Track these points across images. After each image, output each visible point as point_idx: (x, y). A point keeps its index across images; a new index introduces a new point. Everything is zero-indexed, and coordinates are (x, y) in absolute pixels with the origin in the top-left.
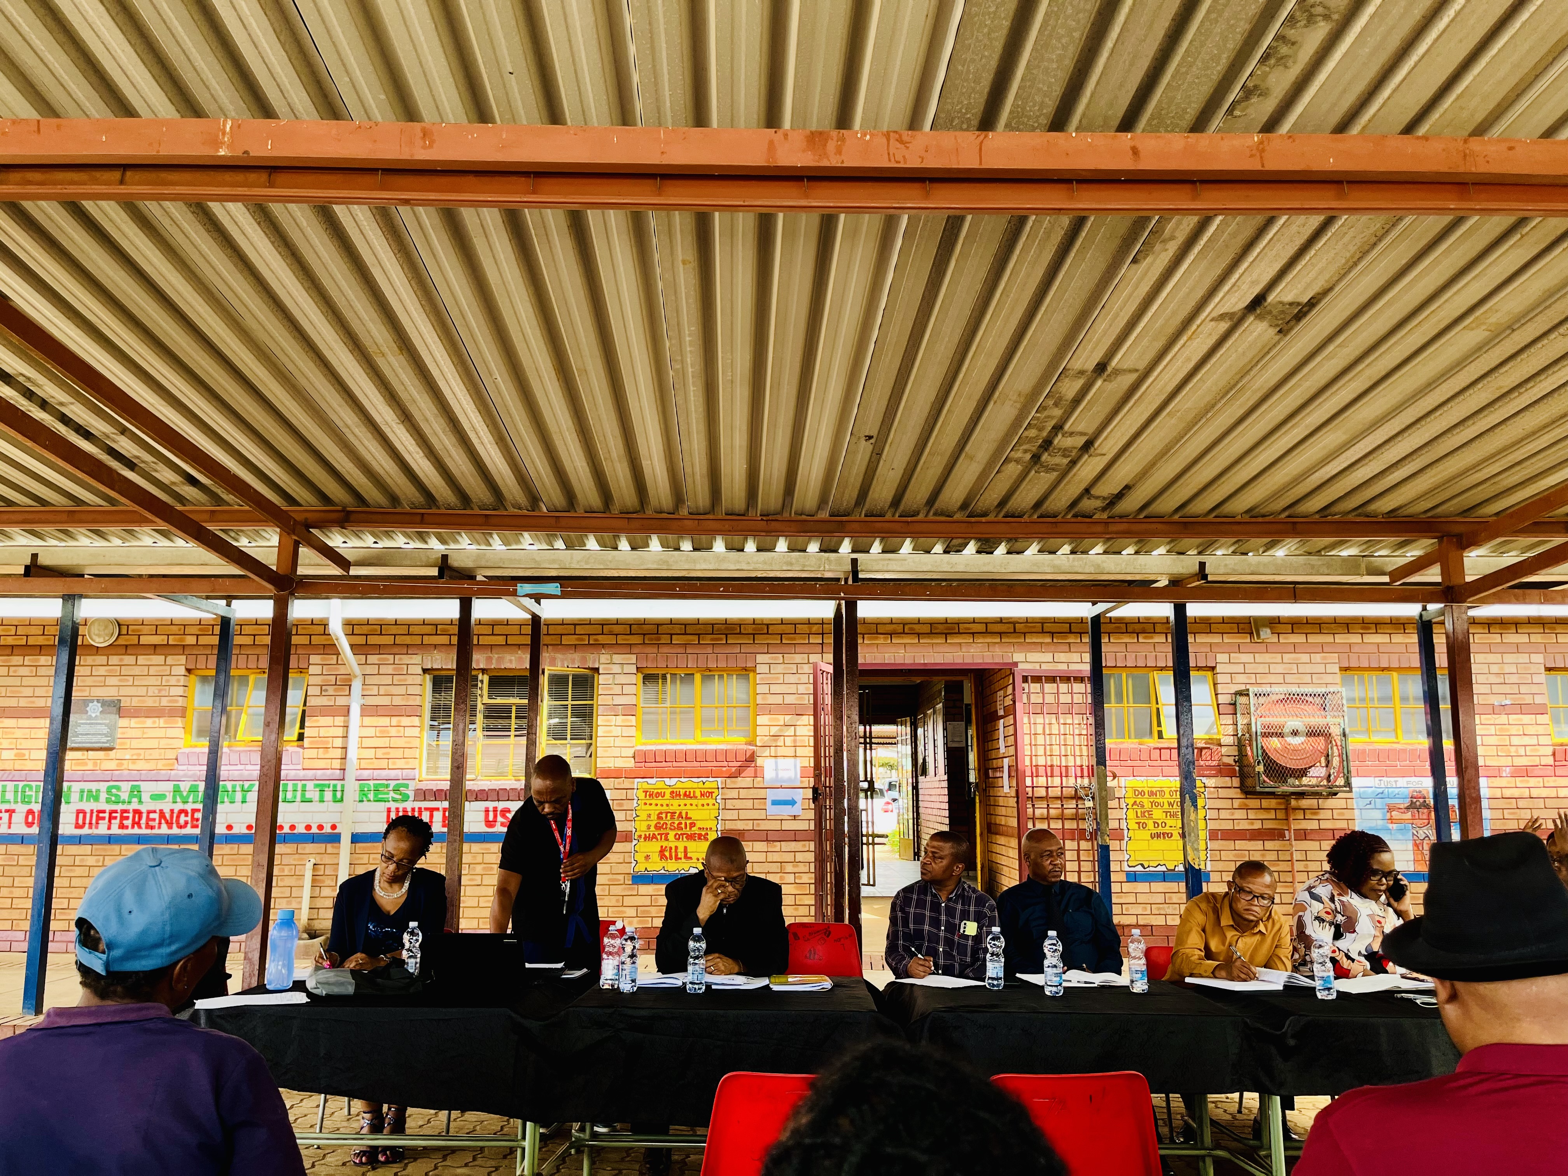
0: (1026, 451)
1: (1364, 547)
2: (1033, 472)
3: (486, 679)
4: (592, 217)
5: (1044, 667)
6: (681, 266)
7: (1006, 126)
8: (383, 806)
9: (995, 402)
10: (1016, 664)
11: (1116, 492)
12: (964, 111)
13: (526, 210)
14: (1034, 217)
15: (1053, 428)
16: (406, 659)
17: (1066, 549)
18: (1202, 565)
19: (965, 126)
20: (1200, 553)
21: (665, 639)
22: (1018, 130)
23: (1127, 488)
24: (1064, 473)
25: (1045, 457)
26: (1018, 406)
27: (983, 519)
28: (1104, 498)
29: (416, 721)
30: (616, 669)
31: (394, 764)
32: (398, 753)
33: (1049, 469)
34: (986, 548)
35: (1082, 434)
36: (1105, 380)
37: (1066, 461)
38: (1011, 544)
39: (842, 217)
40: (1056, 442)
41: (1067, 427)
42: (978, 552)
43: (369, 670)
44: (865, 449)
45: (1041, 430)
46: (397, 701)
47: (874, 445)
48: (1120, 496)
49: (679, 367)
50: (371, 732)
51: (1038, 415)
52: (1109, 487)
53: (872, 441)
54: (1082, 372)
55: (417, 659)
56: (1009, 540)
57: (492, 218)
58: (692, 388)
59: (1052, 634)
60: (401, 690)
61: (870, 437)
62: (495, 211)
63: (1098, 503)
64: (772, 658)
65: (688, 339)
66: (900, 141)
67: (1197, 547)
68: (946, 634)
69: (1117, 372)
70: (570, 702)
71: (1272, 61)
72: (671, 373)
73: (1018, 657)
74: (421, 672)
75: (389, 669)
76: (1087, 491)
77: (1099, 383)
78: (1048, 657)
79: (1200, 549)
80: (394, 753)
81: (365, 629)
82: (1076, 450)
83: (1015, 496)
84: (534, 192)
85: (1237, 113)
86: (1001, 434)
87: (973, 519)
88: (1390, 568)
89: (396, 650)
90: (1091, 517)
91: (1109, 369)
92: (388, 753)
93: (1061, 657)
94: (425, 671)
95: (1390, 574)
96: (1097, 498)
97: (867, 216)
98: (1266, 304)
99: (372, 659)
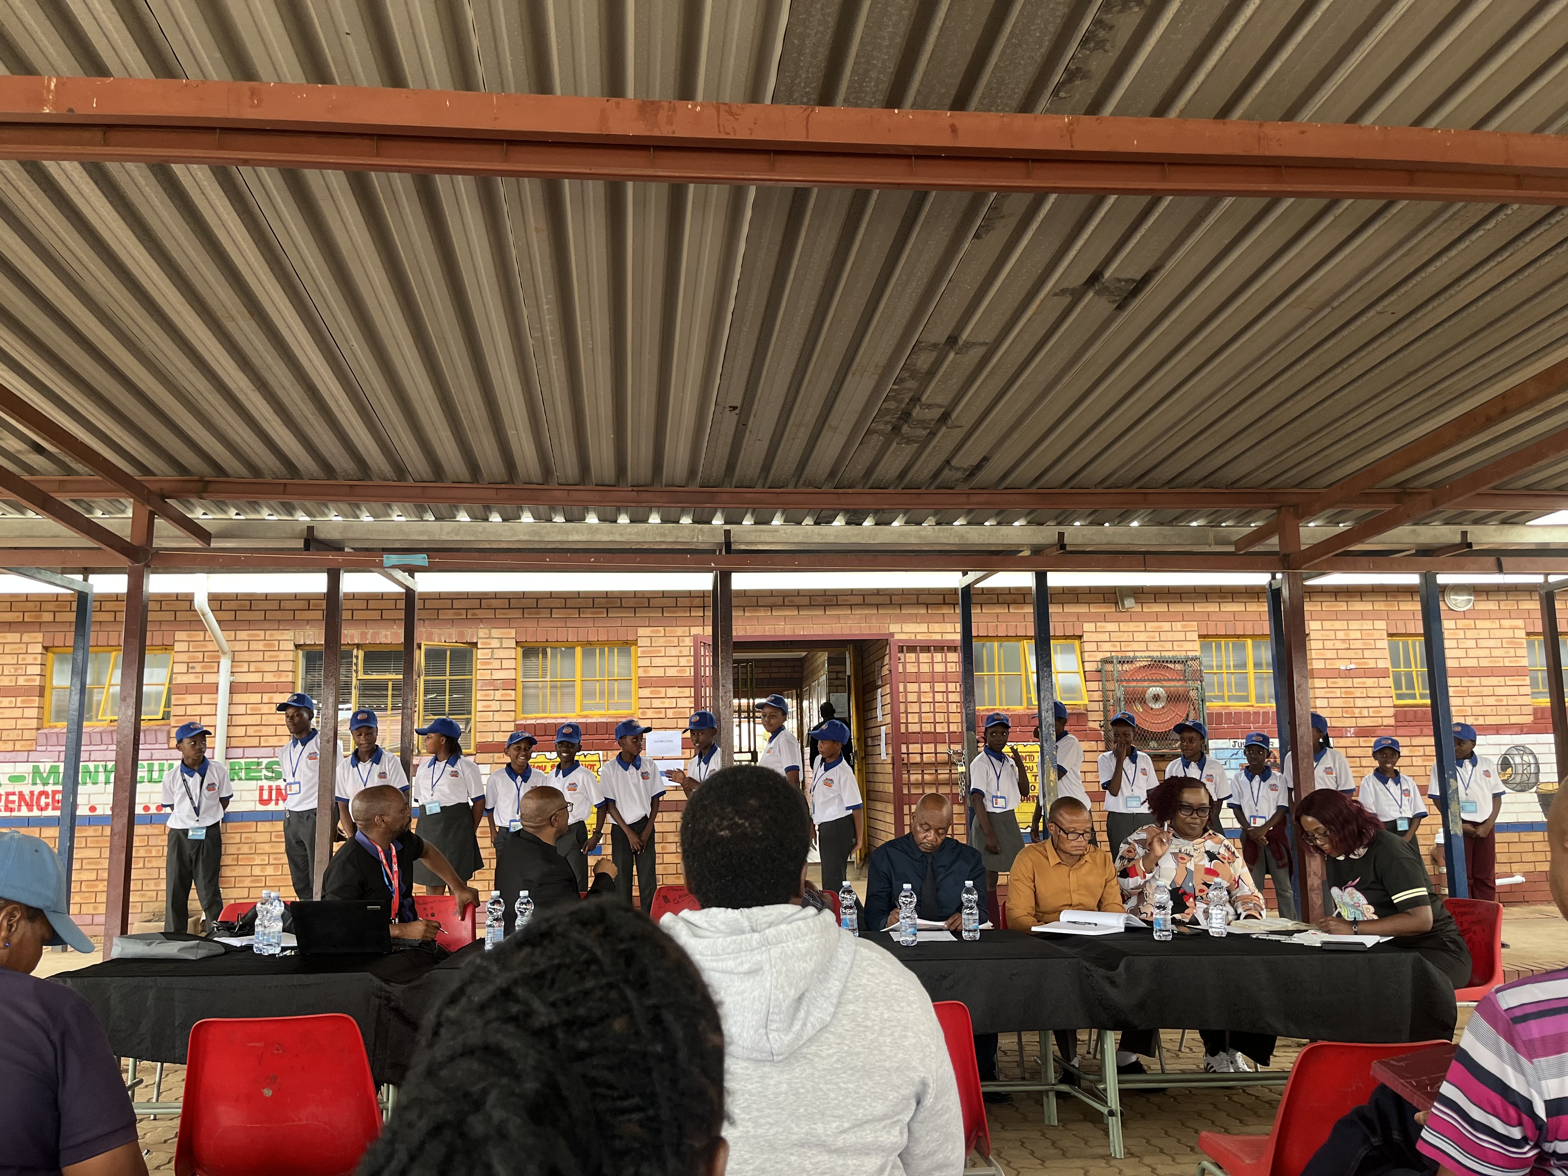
0: (887, 423)
1: (1212, 517)
2: (894, 444)
3: (361, 654)
4: (441, 182)
5: (919, 637)
6: (534, 233)
7: (845, 100)
8: (253, 784)
9: (854, 374)
10: (892, 634)
11: (975, 464)
12: (802, 85)
13: (373, 173)
14: (878, 191)
15: (911, 400)
16: (277, 635)
17: (931, 520)
18: (1061, 535)
19: (805, 100)
20: (1059, 524)
21: (545, 613)
22: (856, 105)
23: (986, 459)
24: (924, 444)
25: (905, 429)
26: (876, 377)
27: (850, 491)
28: (965, 470)
30: (495, 643)
31: (266, 741)
32: (270, 731)
33: (909, 441)
34: (855, 520)
35: (939, 406)
36: (957, 353)
37: (925, 433)
38: (878, 515)
39: (692, 187)
40: (914, 414)
41: (924, 399)
42: (848, 523)
43: (238, 646)
44: (731, 419)
45: (901, 401)
46: (269, 678)
47: (739, 415)
48: (979, 467)
49: (538, 335)
50: (239, 710)
51: (896, 387)
52: (967, 459)
53: (737, 411)
54: (935, 345)
55: (289, 635)
56: (876, 512)
57: (337, 180)
58: (553, 357)
59: (927, 605)
60: (273, 667)
61: (735, 408)
62: (341, 173)
63: (959, 475)
64: (653, 631)
65: (545, 307)
66: (730, 113)
67: (1056, 518)
68: (825, 606)
69: (968, 345)
70: (448, 677)
71: (1092, 45)
72: (531, 342)
73: (894, 628)
74: (292, 647)
75: (260, 646)
76: (948, 462)
77: (952, 356)
78: (923, 628)
79: (1060, 519)
80: (265, 731)
81: (234, 605)
82: (934, 422)
83: (880, 467)
84: (378, 155)
85: (1062, 94)
86: (860, 407)
87: (840, 491)
88: (1235, 538)
89: (266, 625)
90: (952, 488)
91: (961, 342)
92: (260, 731)
93: (936, 627)
94: (297, 646)
95: (1236, 543)
96: (958, 469)
97: (716, 186)
98: (1103, 280)
99: (242, 635)
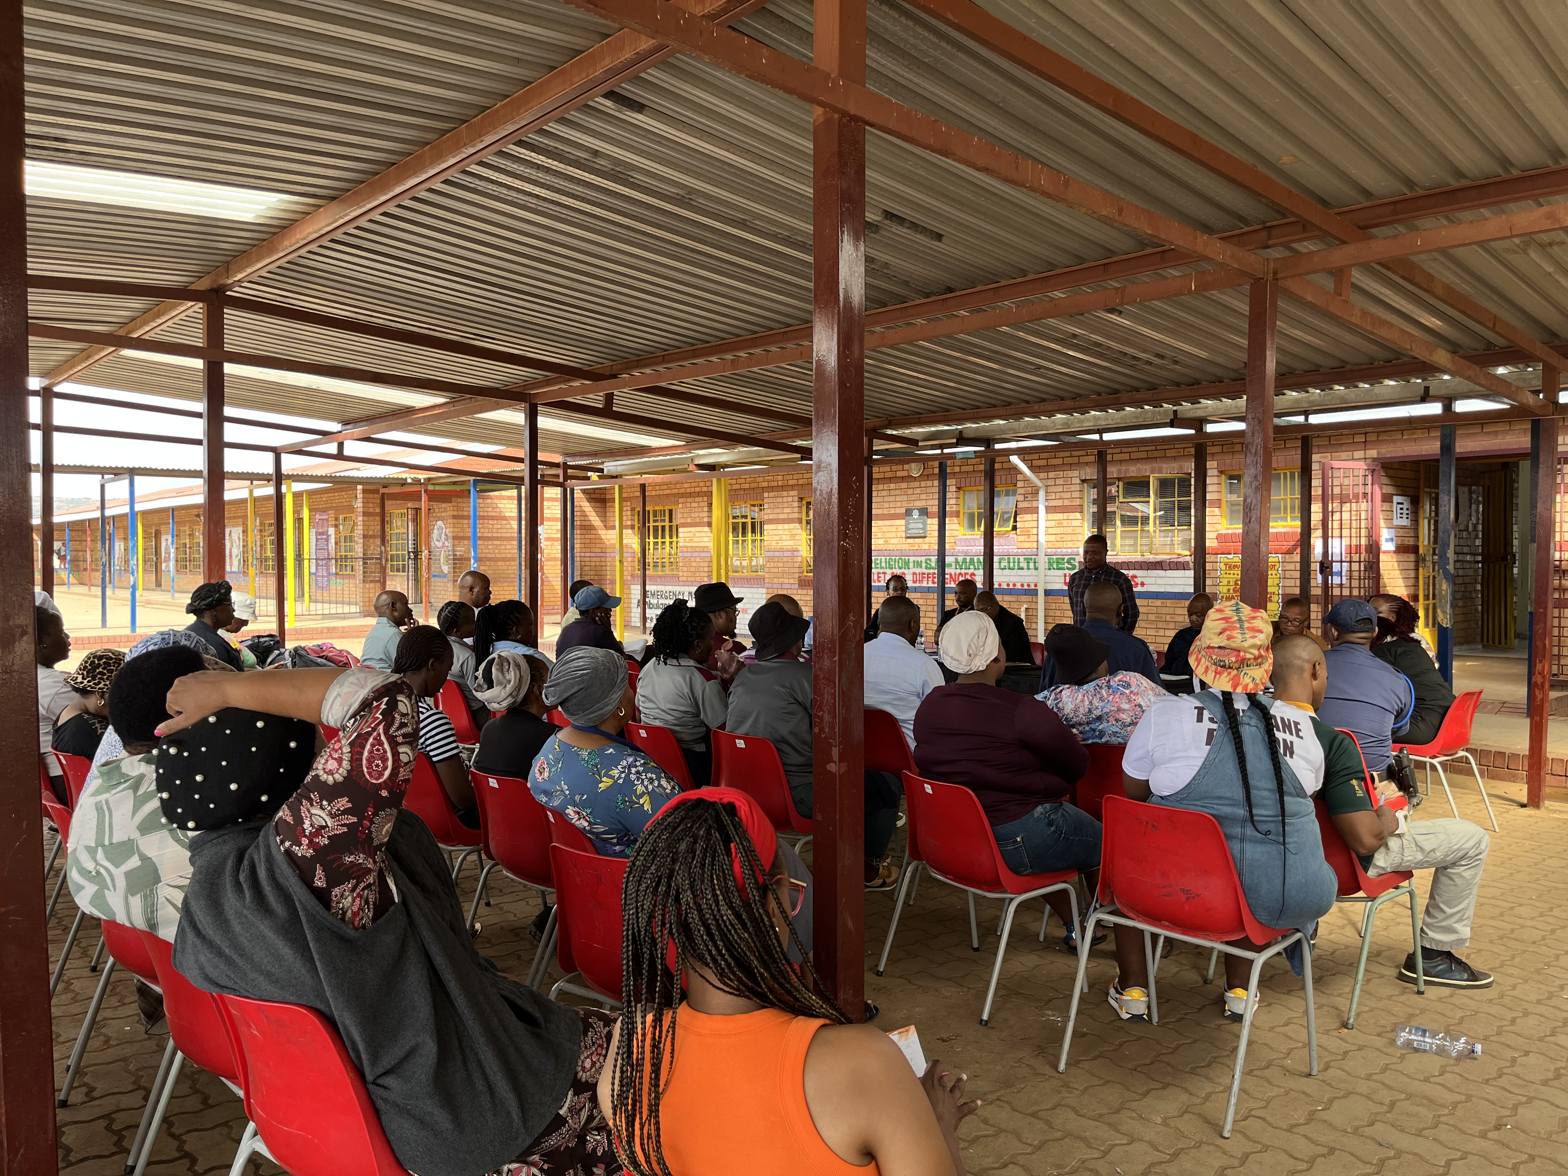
3: (1121, 484)
8: (1061, 572)
16: (1070, 474)
21: (1238, 448)
29: (1078, 515)
31: (1067, 544)
32: (1069, 538)
43: (1051, 482)
46: (1067, 503)
50: (1052, 524)
55: (1076, 473)
60: (1068, 495)
70: (1176, 499)
74: (1078, 481)
75: (1061, 482)
80: (1066, 538)
89: (1064, 468)
92: (1063, 538)
94: (1083, 481)
99: (1051, 475)
